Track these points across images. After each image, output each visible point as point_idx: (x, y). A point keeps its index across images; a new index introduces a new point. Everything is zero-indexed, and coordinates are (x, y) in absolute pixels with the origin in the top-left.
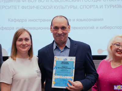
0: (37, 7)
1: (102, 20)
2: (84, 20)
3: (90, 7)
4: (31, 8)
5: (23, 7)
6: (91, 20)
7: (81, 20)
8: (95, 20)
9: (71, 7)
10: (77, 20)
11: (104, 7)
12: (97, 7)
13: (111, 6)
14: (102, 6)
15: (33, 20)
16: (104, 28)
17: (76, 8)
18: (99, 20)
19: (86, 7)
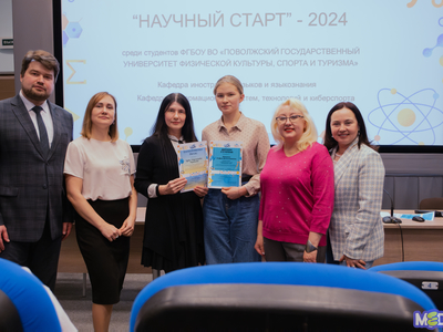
0: (206, 64)
1: (314, 85)
2: (285, 85)
3: (295, 63)
4: (195, 64)
5: (182, 64)
6: (295, 85)
7: (279, 85)
8: (302, 85)
9: (262, 62)
10: (273, 85)
11: (317, 63)
12: (306, 63)
13: (329, 62)
14: (313, 63)
15: (198, 85)
16: (317, 98)
17: (271, 64)
18: (309, 85)
19: (287, 64)
